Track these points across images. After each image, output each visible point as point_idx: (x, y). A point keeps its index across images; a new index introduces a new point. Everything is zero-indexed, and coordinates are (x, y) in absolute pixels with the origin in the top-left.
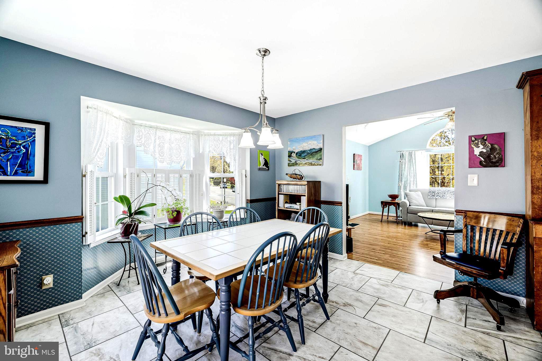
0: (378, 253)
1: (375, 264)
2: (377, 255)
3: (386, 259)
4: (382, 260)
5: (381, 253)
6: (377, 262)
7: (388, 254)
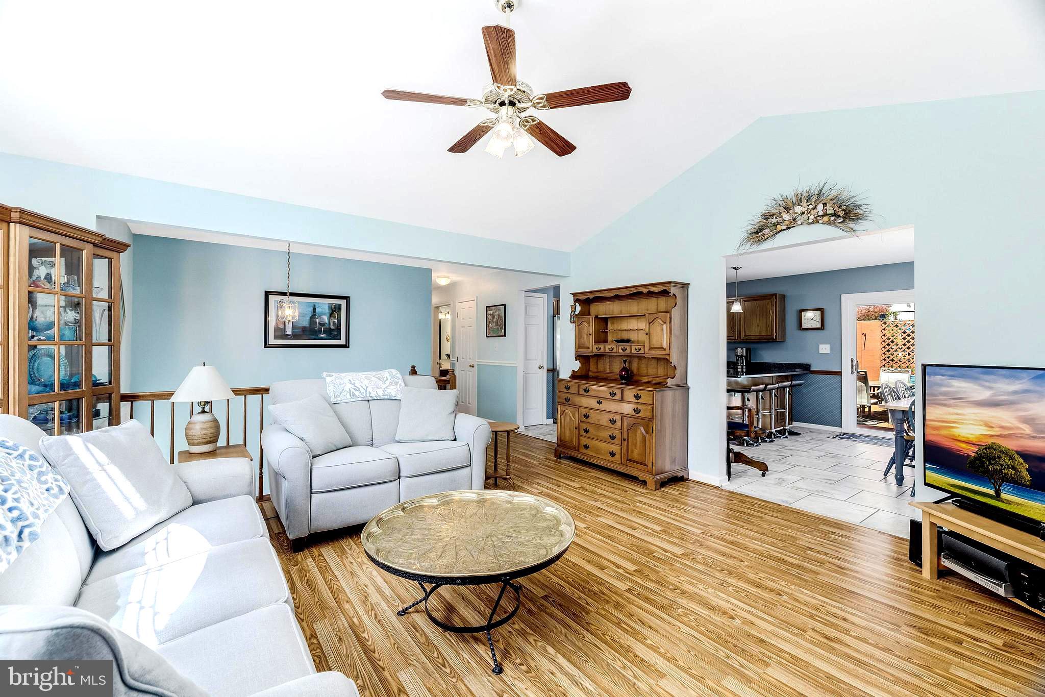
0: (826, 554)
1: (836, 523)
2: (832, 547)
3: (810, 533)
4: (821, 531)
5: (819, 552)
6: (833, 527)
7: (799, 547)
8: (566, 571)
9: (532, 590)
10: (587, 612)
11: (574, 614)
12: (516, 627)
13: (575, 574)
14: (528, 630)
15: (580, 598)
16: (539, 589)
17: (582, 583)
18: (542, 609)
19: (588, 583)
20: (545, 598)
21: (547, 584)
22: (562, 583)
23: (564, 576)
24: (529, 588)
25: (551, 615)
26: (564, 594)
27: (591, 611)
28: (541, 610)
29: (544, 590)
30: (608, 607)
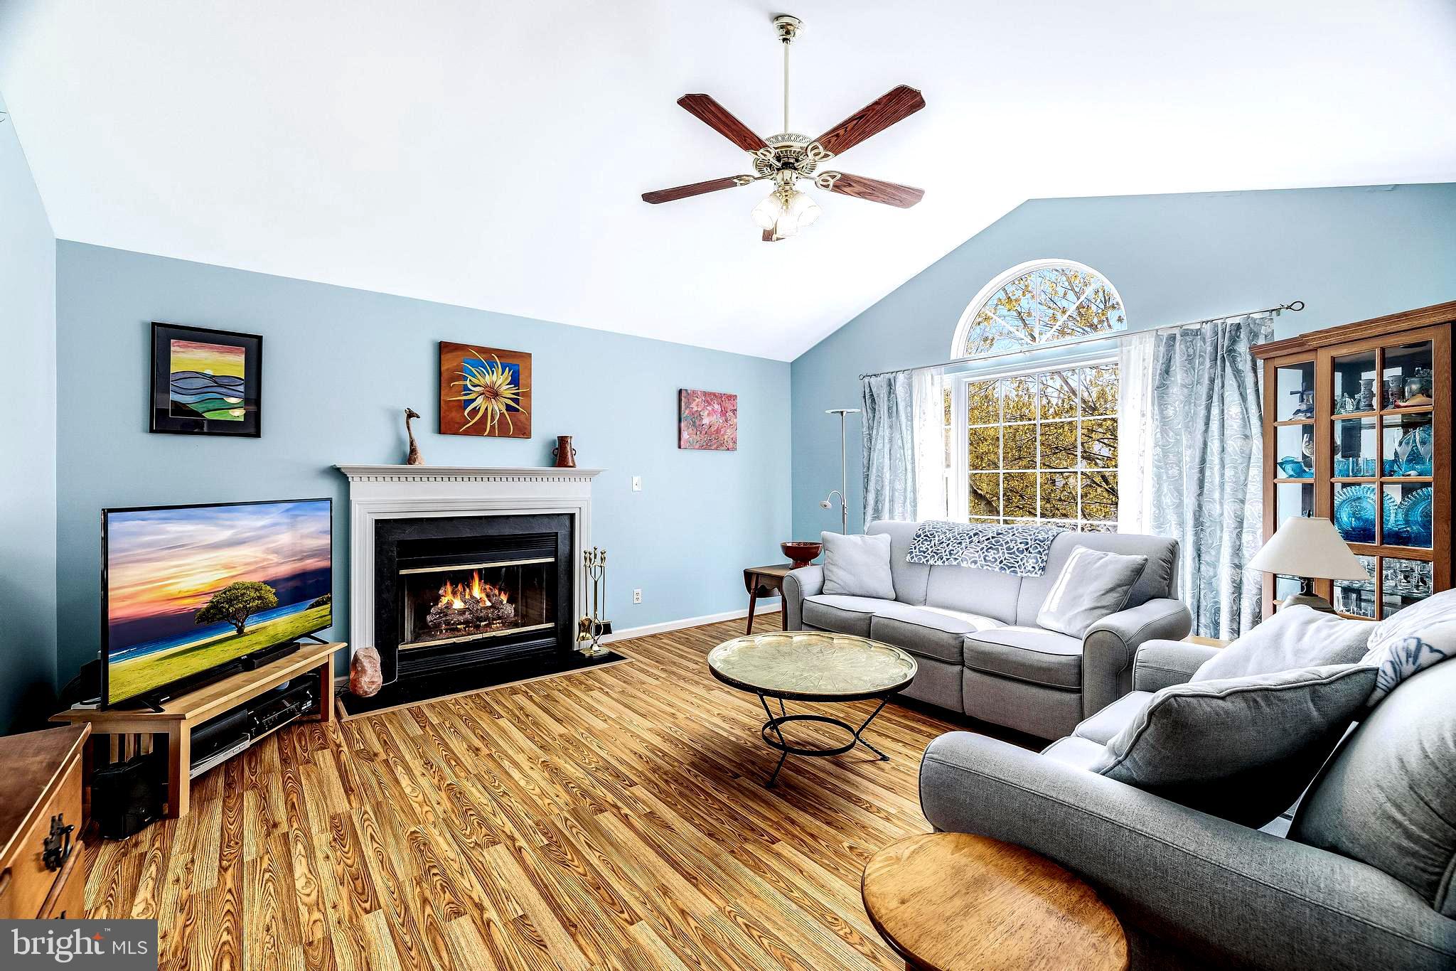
8: (706, 809)
9: (752, 784)
10: (693, 764)
11: (707, 762)
12: (764, 752)
13: (693, 805)
14: (752, 749)
15: (696, 776)
16: (745, 785)
17: (688, 792)
18: (739, 766)
19: (681, 794)
20: (737, 776)
21: (734, 791)
22: (715, 793)
23: (710, 801)
24: (756, 786)
25: (730, 760)
26: (714, 780)
27: (688, 764)
28: (741, 764)
29: (738, 784)
30: (668, 767)
